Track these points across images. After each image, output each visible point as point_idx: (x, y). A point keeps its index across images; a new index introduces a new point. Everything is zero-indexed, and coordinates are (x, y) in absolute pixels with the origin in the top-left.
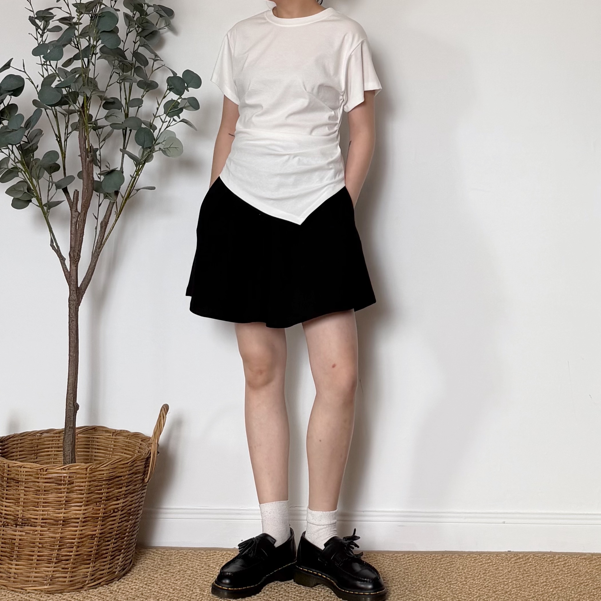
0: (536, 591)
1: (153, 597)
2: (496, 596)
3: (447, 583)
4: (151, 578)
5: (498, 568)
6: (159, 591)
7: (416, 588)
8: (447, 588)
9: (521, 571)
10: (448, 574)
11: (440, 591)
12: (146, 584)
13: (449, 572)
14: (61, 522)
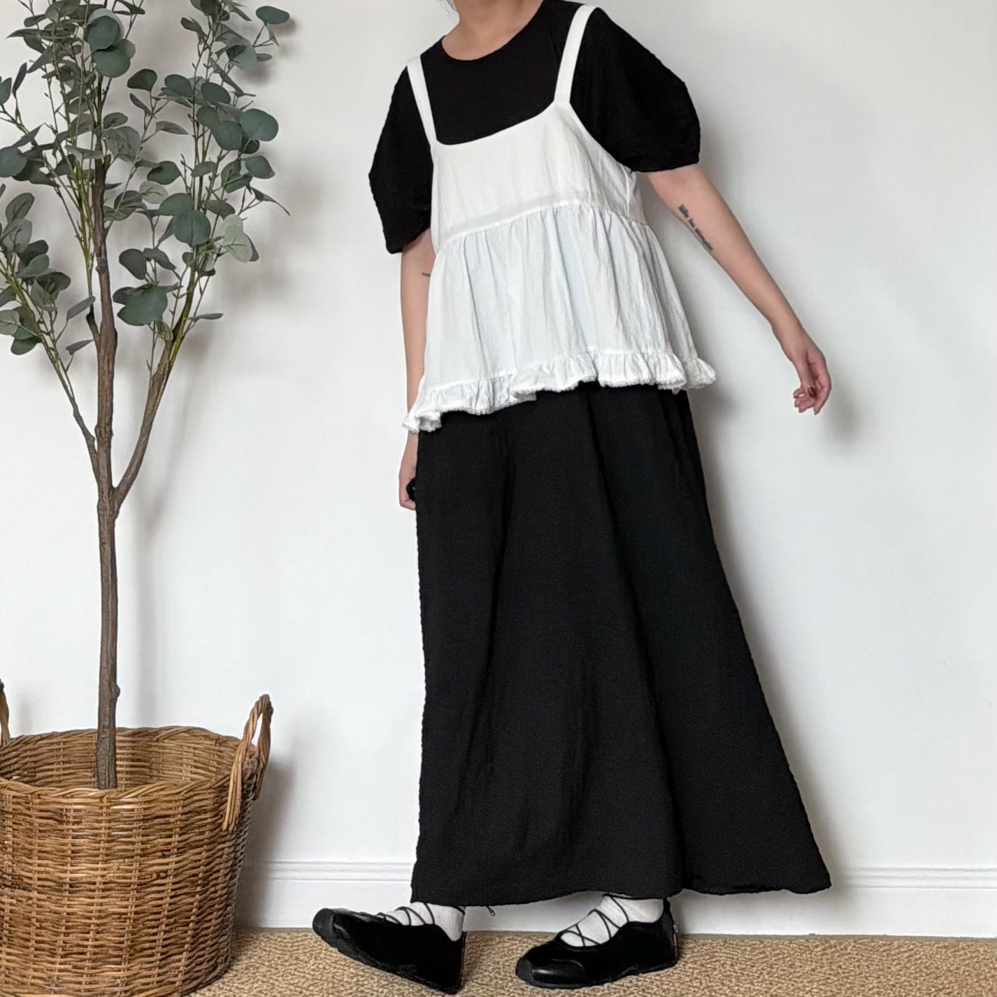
5: (793, 964)
9: (834, 968)
10: (707, 973)
13: (709, 969)
14: (67, 887)
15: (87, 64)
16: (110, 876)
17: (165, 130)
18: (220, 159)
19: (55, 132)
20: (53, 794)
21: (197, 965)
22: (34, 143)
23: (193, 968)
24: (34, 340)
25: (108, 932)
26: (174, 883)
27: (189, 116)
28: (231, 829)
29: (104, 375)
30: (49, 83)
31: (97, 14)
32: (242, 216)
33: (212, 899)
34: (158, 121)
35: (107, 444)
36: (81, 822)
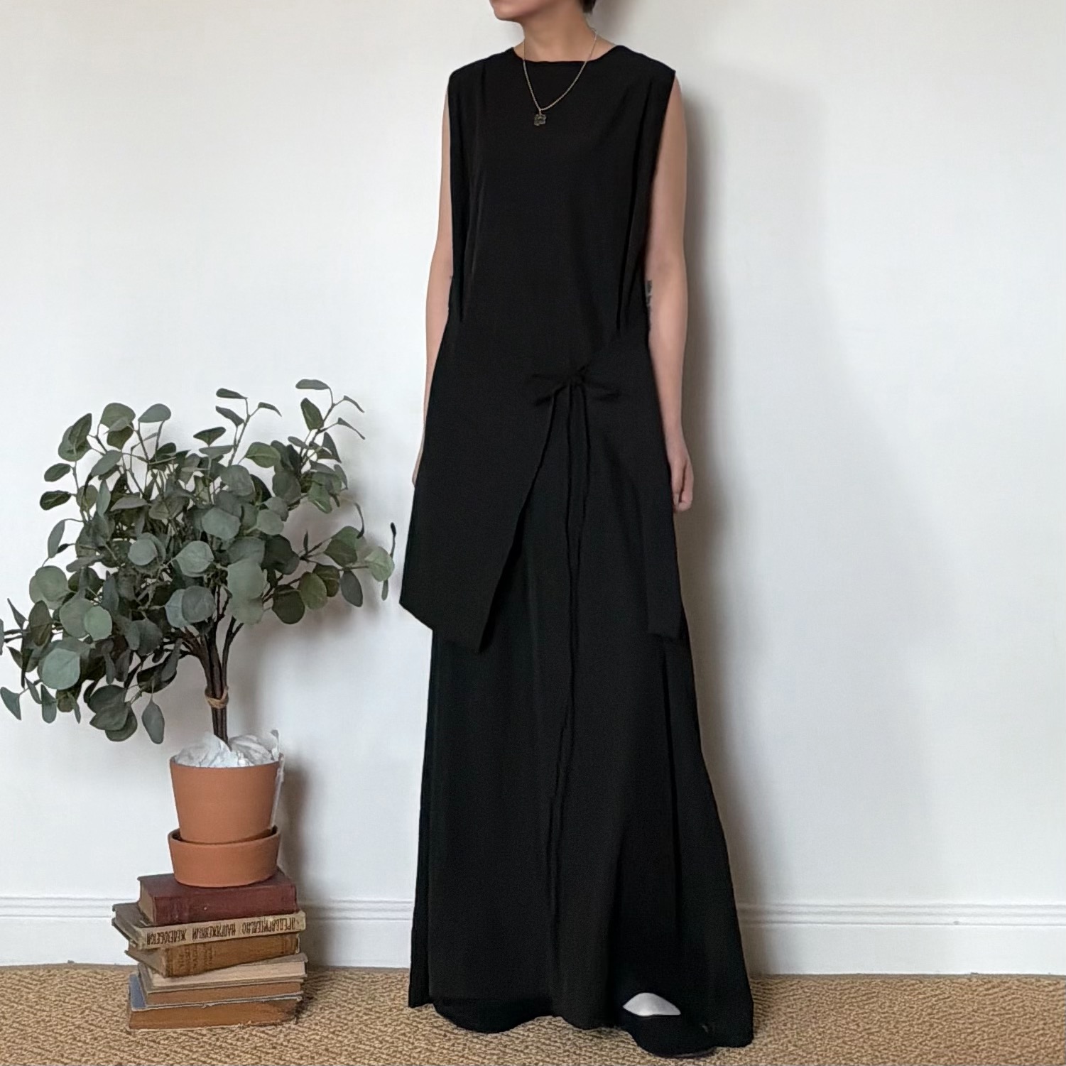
0: (1025, 1045)
1: (345, 1056)
2: (950, 1054)
3: (862, 1031)
4: (342, 1021)
5: (955, 1005)
6: (356, 1045)
7: (807, 1040)
8: (861, 1040)
9: (997, 1009)
10: (865, 1015)
11: (850, 1045)
12: (333, 1033)
13: (867, 1011)
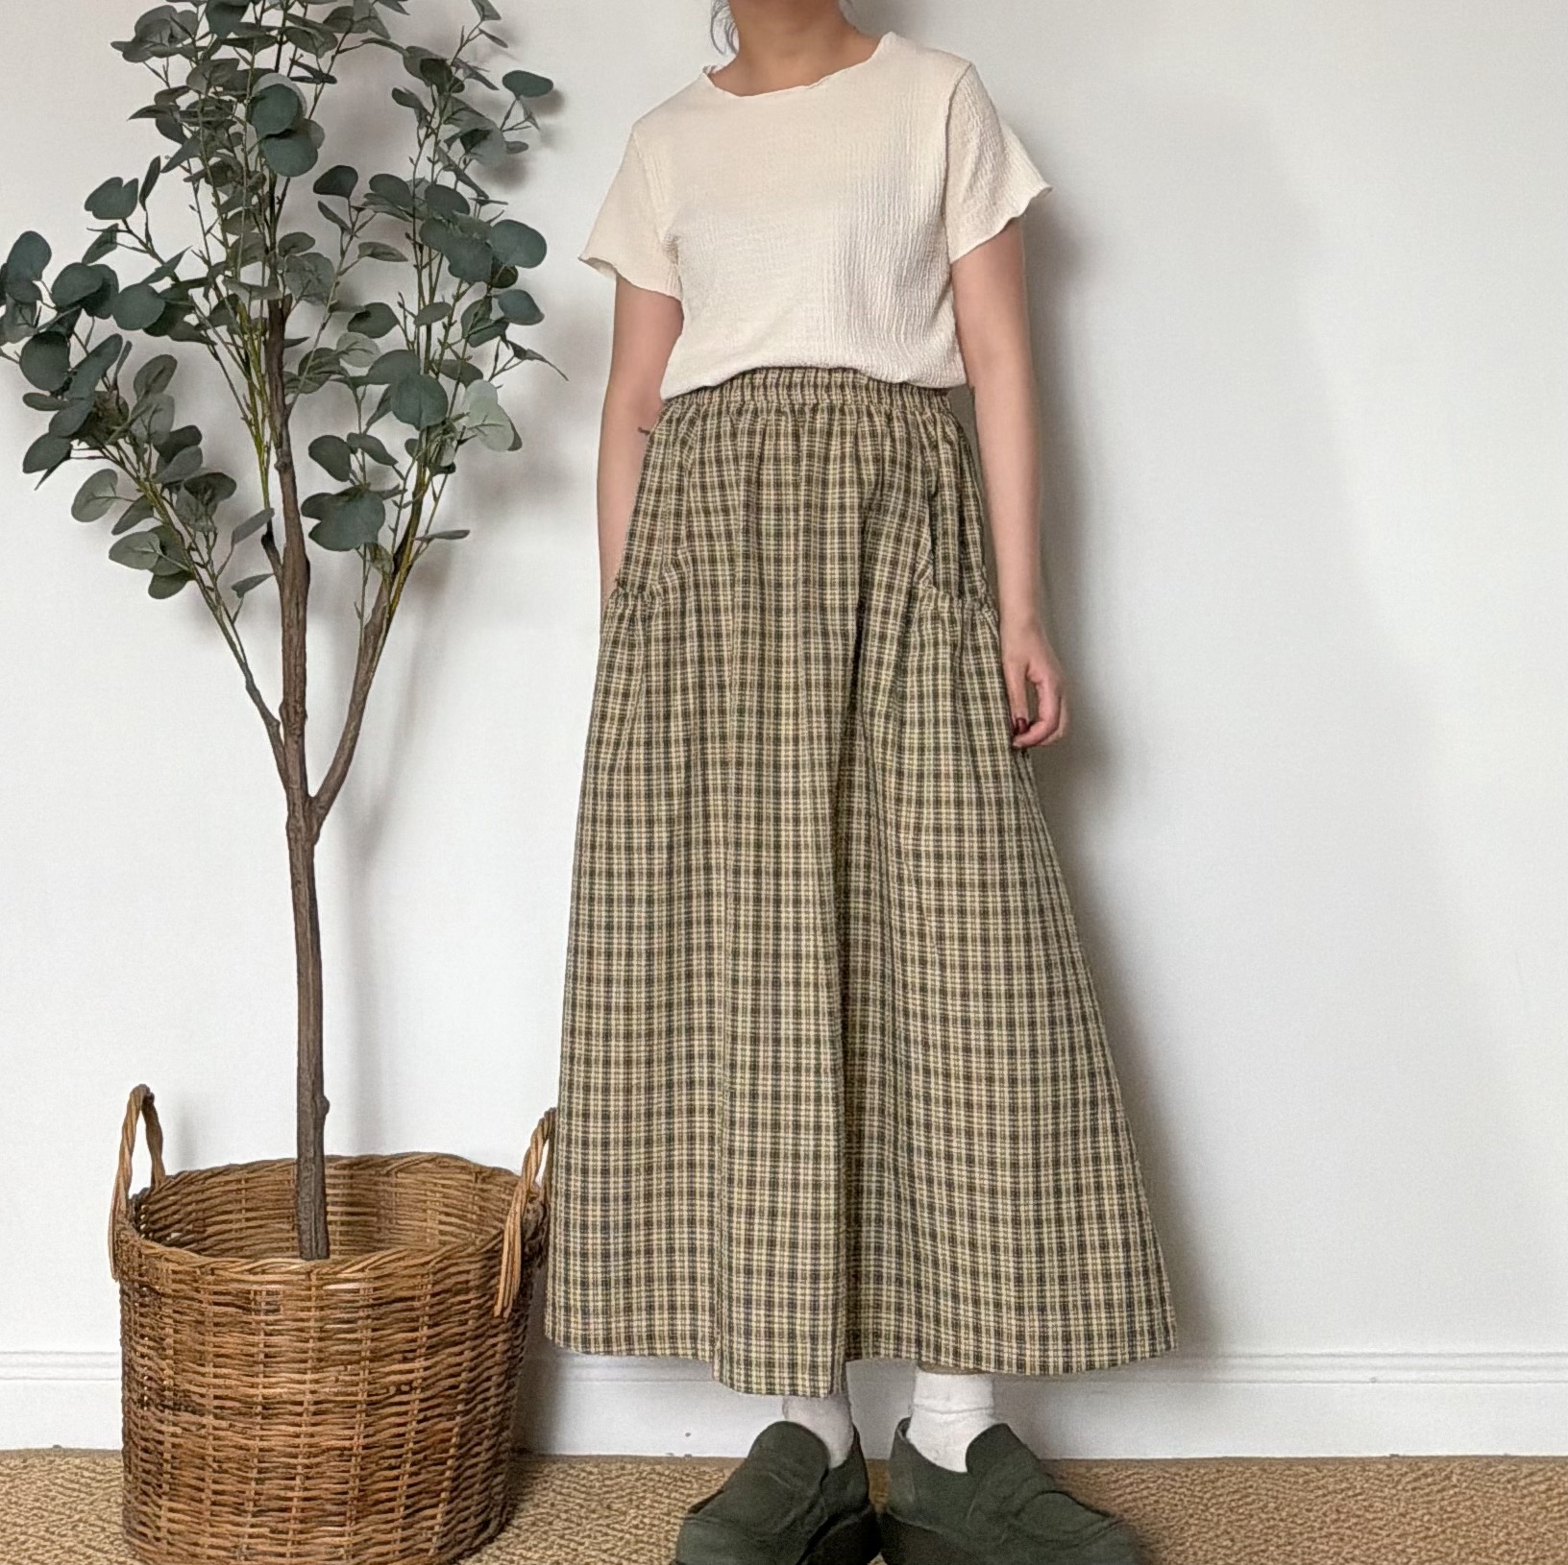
14: (259, 1408)
15: (252, 157)
16: (327, 1390)
17: (372, 255)
18: (458, 298)
19: (207, 262)
20: (234, 1269)
21: (460, 1522)
22: (175, 278)
23: (452, 1529)
24: (183, 577)
25: (321, 1475)
26: (422, 1401)
27: (408, 236)
28: (506, 1314)
29: (289, 627)
30: (196, 191)
31: (264, 82)
32: (495, 382)
33: (480, 1422)
34: (361, 241)
35: (298, 732)
36: (278, 1310)
